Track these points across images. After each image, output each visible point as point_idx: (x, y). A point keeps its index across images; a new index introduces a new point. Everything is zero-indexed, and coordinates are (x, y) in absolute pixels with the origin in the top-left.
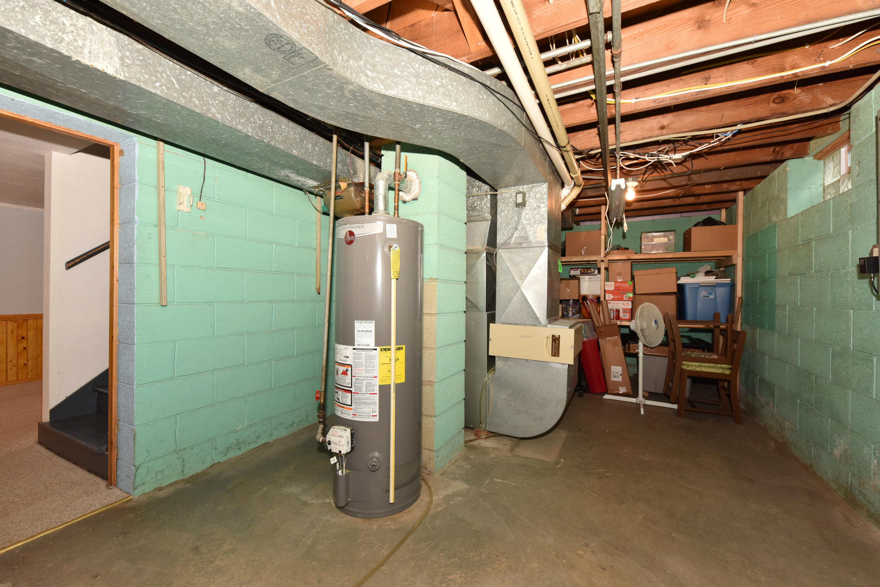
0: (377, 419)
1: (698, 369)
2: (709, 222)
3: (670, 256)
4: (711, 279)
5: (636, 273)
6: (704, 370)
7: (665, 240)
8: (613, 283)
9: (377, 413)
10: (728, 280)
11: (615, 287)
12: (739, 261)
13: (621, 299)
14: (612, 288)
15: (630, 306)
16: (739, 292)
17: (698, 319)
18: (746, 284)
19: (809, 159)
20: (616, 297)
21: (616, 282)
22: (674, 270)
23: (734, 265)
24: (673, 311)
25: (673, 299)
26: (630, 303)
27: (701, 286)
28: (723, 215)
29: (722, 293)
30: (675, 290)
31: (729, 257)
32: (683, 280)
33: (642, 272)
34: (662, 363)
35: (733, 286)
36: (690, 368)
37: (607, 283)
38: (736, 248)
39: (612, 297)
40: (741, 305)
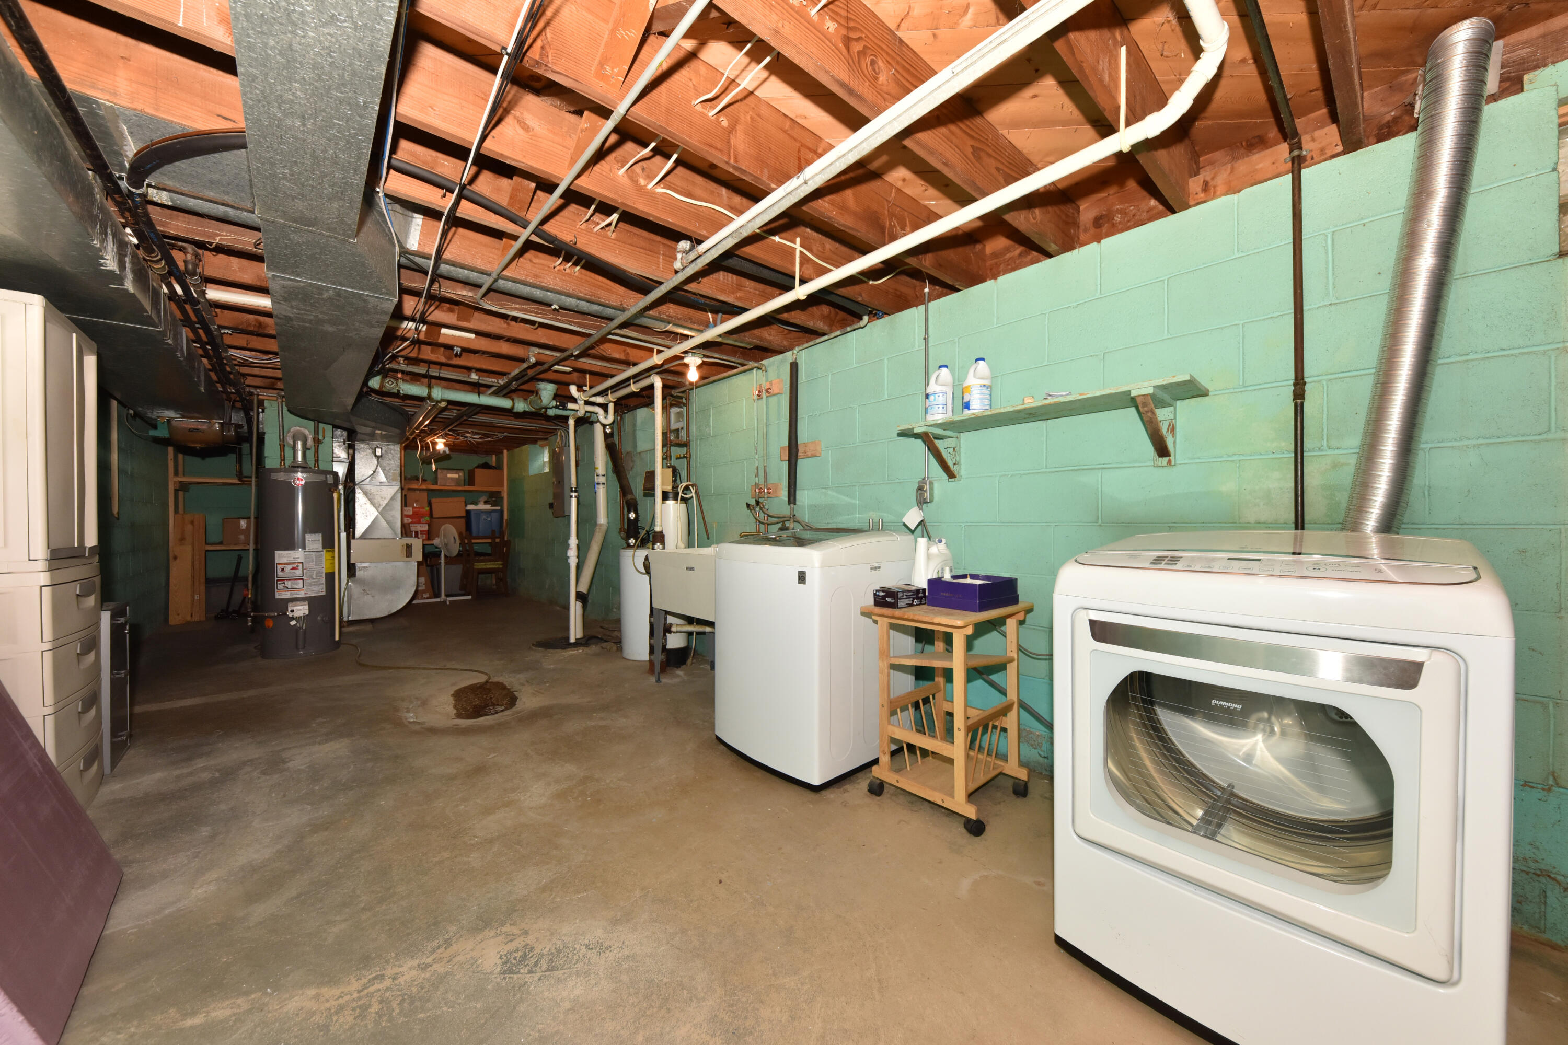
0: (324, 593)
1: (484, 567)
2: (486, 466)
3: (460, 488)
4: (488, 507)
5: (433, 500)
6: (488, 567)
7: (456, 476)
8: (411, 509)
9: (324, 590)
10: (498, 508)
11: (414, 512)
12: (505, 495)
13: (419, 522)
14: (411, 513)
15: (427, 528)
16: (506, 517)
17: (481, 534)
18: (509, 511)
19: (537, 446)
20: (414, 520)
21: (414, 508)
22: (463, 499)
23: (502, 498)
24: (463, 529)
25: (463, 521)
26: (427, 526)
27: (482, 512)
28: (493, 460)
29: (495, 516)
30: (464, 514)
31: (499, 492)
32: (470, 507)
33: (437, 500)
34: (458, 569)
35: (502, 512)
36: (480, 567)
37: (406, 508)
38: (502, 485)
39: (410, 520)
40: (507, 524)
